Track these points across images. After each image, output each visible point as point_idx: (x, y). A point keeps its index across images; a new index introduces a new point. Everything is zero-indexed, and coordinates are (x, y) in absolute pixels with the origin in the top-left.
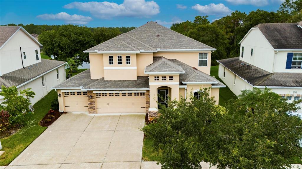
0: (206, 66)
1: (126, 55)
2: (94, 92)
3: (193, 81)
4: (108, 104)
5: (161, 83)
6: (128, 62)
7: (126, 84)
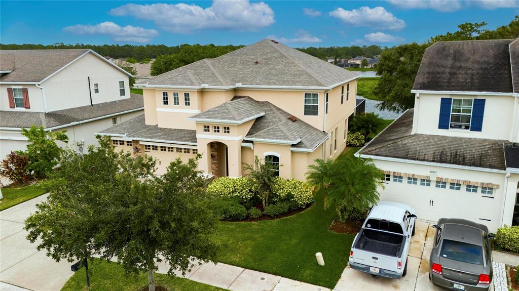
0: (316, 116)
1: (184, 91)
2: (141, 143)
5: (213, 137)
6: (187, 102)
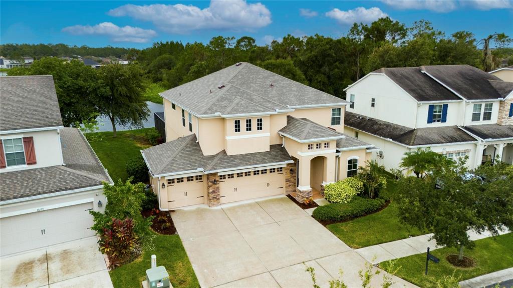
0: (340, 124)
1: (257, 117)
2: (218, 174)
3: (348, 146)
4: (236, 189)
5: (316, 153)
6: (260, 127)
7: (258, 157)
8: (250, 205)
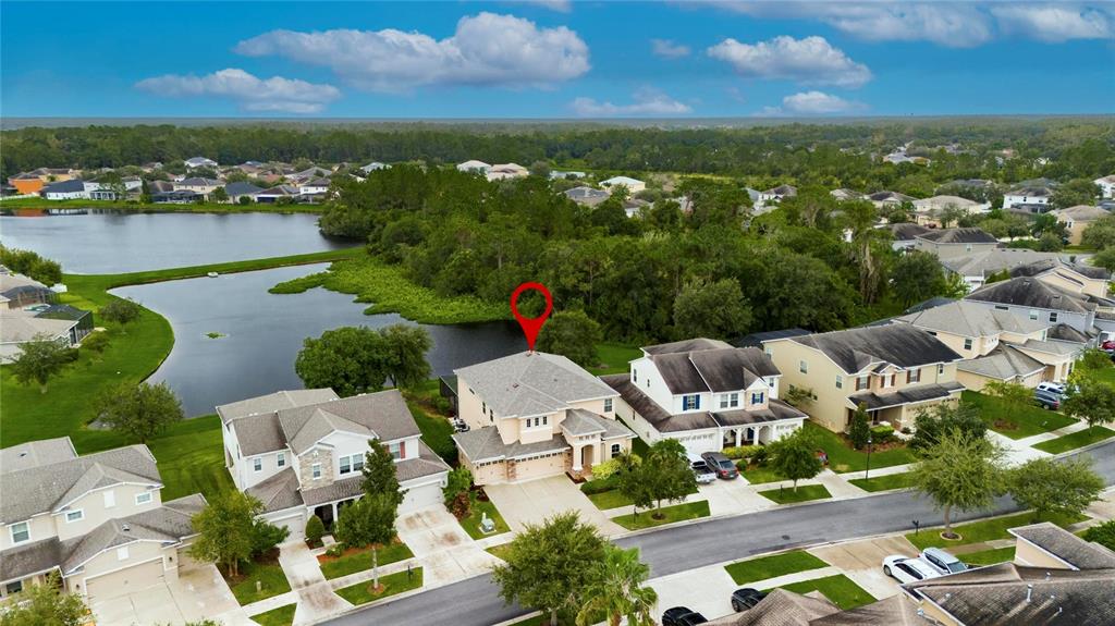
0: (611, 412)
1: (542, 416)
4: (528, 469)
5: (585, 443)
6: (545, 422)
8: (538, 481)
